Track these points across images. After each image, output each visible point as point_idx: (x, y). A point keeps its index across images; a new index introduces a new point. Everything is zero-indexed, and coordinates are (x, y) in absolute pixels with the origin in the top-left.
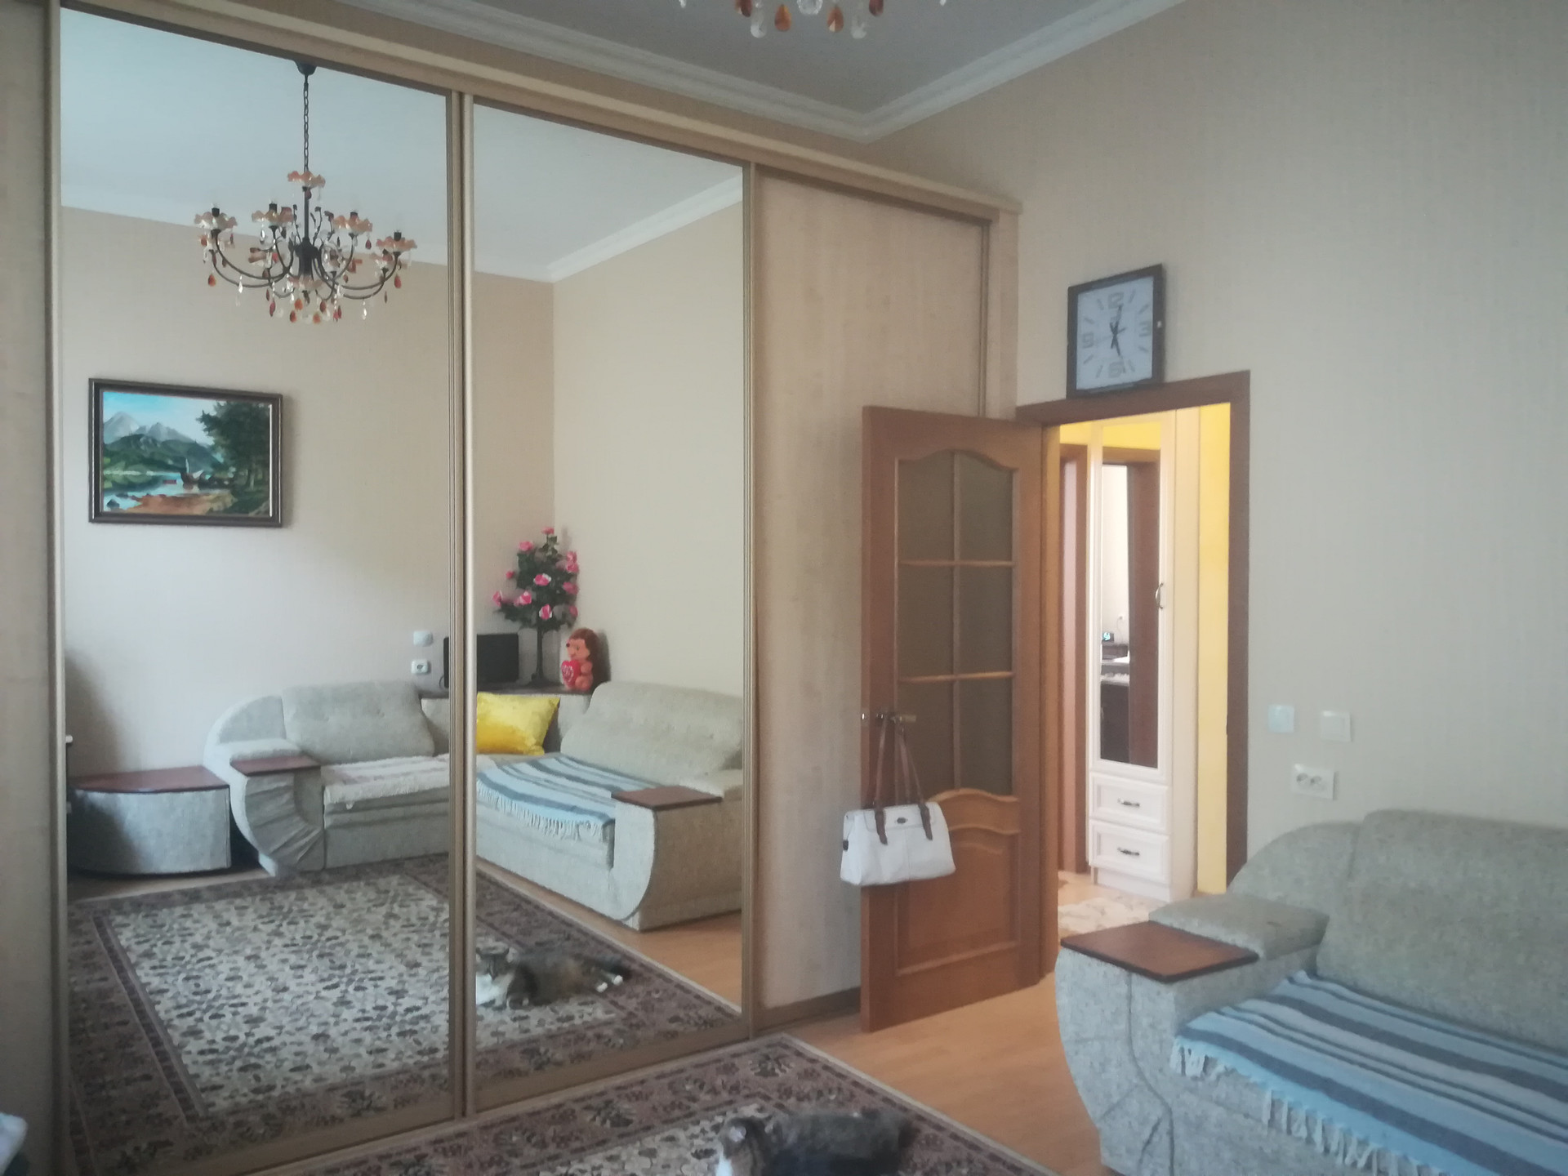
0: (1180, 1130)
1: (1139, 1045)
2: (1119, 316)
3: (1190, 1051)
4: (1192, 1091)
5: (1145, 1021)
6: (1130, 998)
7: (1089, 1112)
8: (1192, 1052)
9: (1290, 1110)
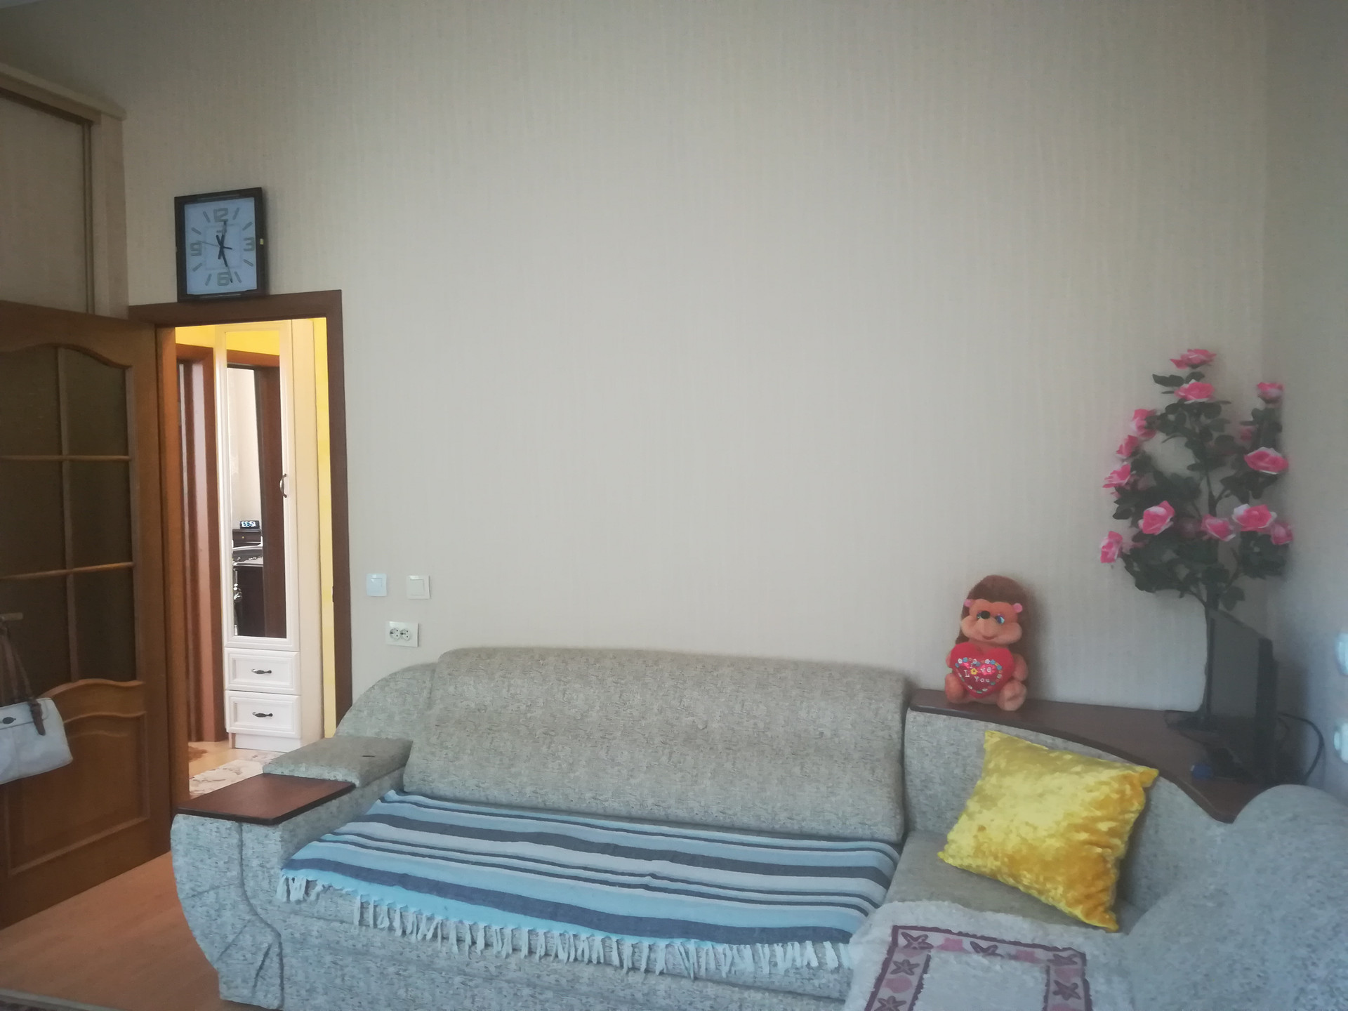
0: (287, 949)
1: (250, 884)
2: (225, 231)
3: (293, 879)
4: (296, 913)
5: (255, 863)
6: (241, 845)
7: (207, 957)
8: (295, 881)
9: (375, 907)
